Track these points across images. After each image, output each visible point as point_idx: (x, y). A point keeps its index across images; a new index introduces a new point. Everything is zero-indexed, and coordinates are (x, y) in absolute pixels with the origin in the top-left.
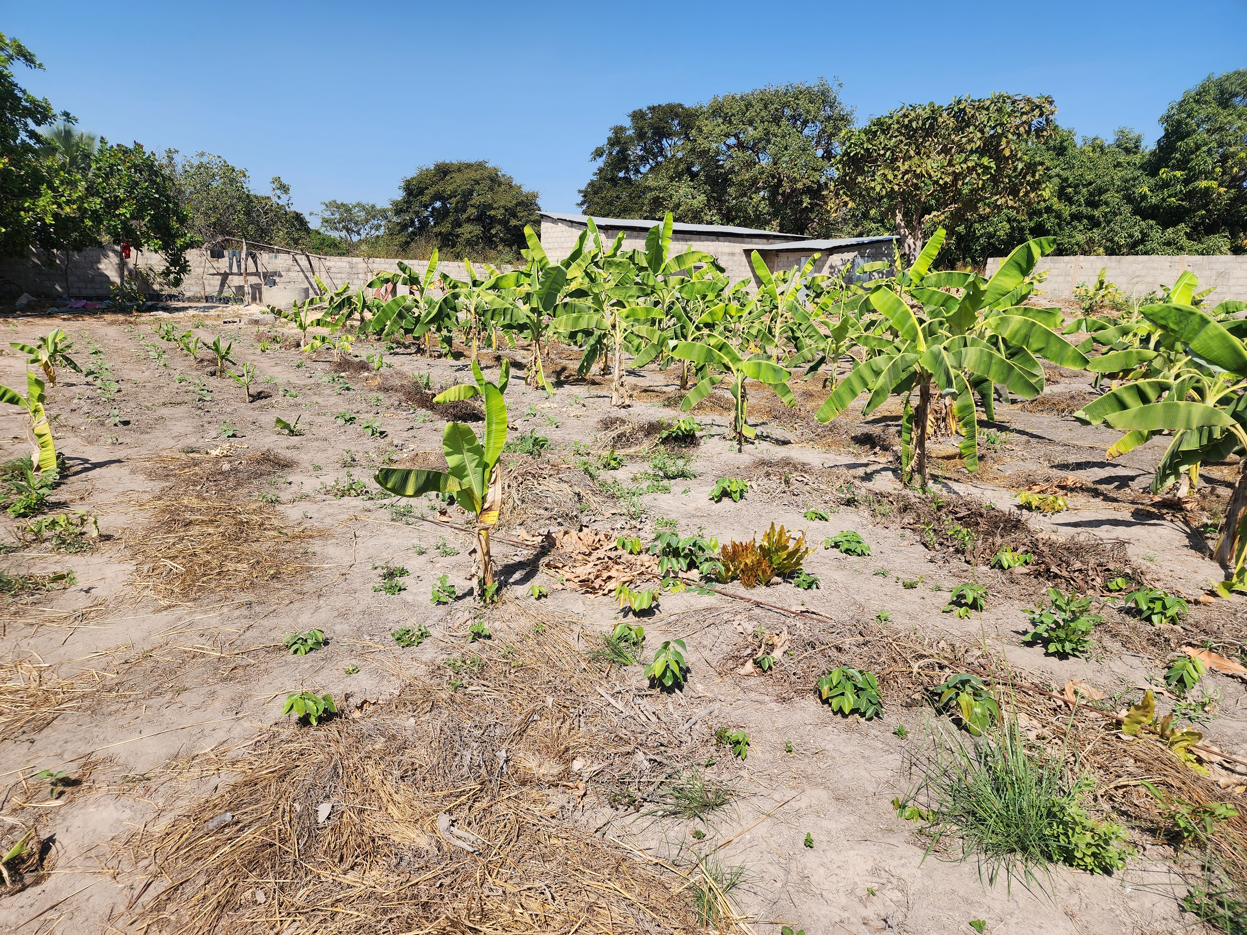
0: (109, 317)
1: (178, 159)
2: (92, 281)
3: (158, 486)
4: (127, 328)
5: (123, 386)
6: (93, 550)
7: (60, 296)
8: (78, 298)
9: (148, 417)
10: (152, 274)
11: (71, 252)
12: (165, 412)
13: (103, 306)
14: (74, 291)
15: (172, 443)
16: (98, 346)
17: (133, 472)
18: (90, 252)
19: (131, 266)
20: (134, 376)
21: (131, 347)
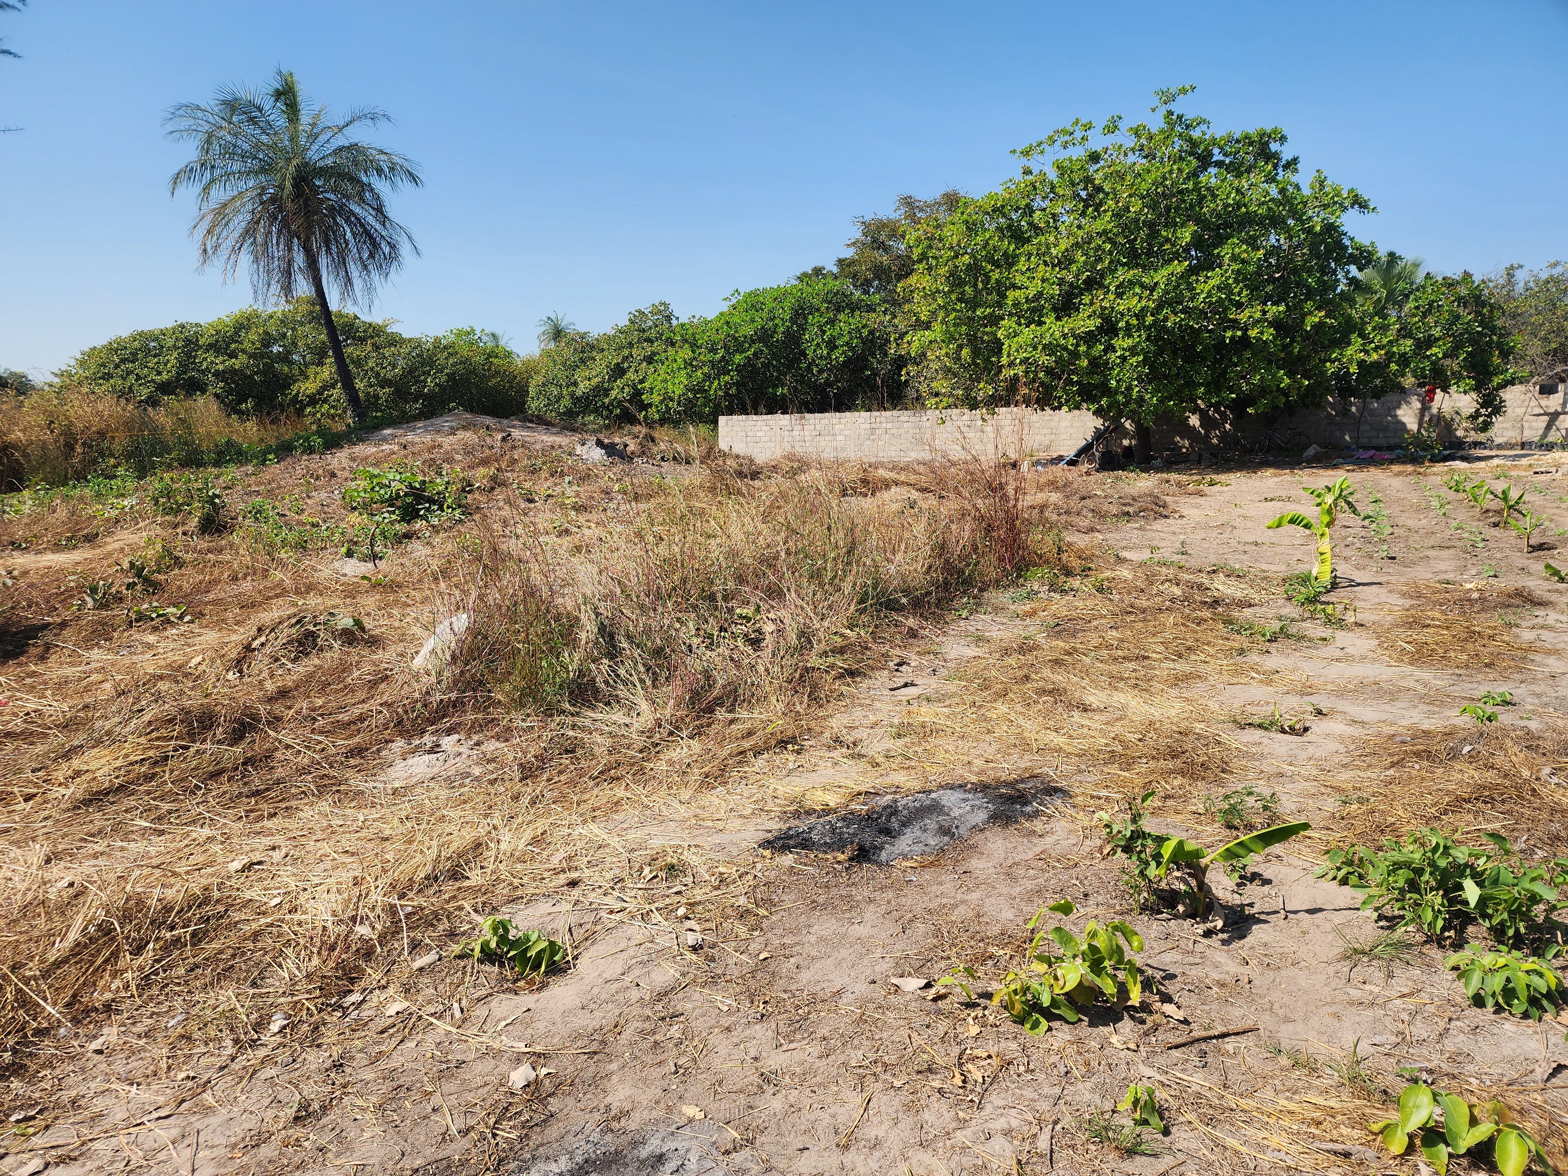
0: (1396, 468)
1: (1521, 277)
2: (1386, 429)
3: (1408, 603)
4: (1413, 479)
5: (1396, 530)
6: (1350, 630)
7: (1348, 447)
8: (1366, 448)
9: (1413, 556)
10: (1457, 420)
11: (1368, 400)
12: (1431, 553)
13: (1393, 456)
14: (1364, 441)
15: (1431, 576)
16: (1379, 496)
17: (1390, 591)
18: (1390, 398)
19: (1435, 411)
20: (1410, 523)
21: (1414, 498)
